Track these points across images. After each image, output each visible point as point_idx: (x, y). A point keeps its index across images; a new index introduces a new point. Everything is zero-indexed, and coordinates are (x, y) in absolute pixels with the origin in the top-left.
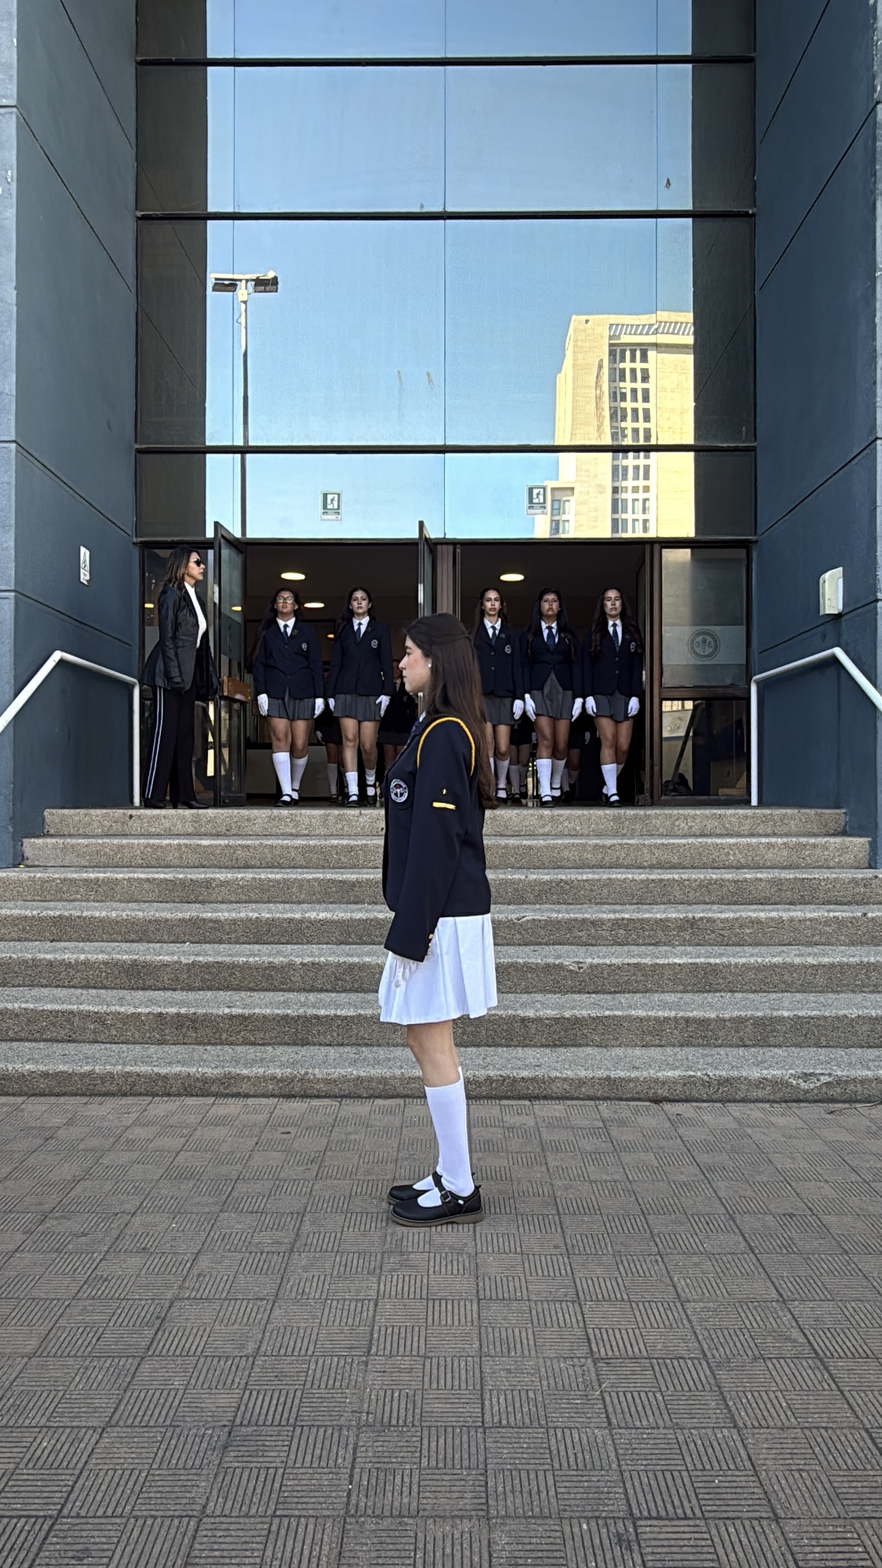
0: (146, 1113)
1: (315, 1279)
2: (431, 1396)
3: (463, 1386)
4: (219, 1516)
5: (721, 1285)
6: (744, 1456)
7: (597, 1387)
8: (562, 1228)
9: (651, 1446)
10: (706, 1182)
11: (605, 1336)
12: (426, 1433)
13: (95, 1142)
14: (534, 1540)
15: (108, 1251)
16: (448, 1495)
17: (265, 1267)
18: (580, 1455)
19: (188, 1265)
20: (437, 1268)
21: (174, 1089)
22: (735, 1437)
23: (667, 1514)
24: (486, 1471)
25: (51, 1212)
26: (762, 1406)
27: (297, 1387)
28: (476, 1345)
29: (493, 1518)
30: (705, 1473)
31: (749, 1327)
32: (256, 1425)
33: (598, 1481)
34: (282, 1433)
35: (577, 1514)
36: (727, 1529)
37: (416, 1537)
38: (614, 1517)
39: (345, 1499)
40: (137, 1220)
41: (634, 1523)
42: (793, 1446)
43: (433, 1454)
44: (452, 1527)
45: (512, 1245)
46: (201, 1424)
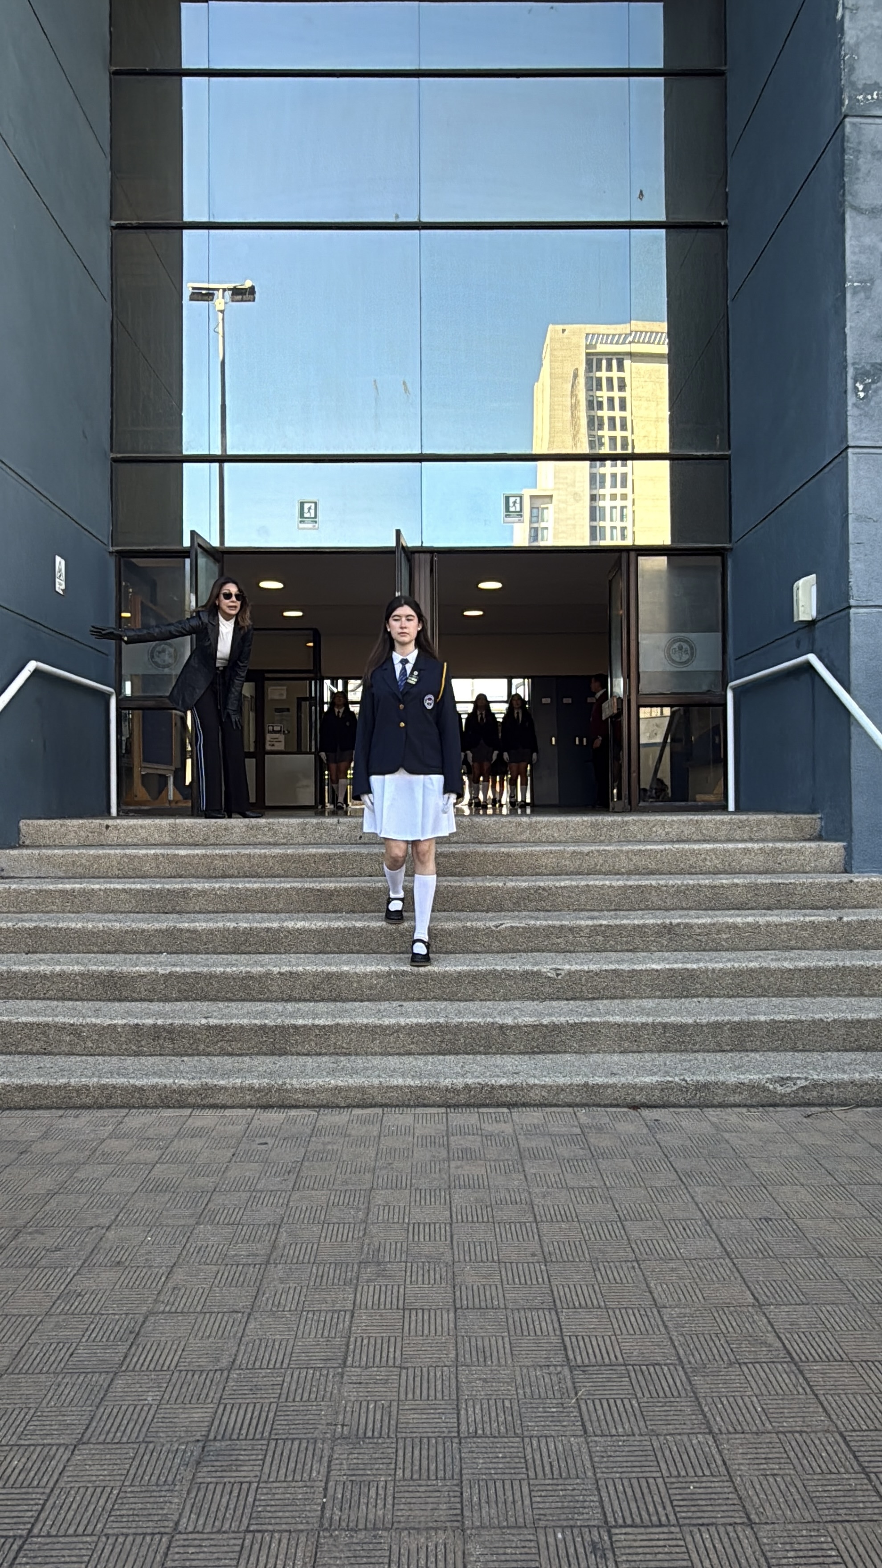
0: (121, 1126)
1: (292, 1291)
2: (407, 1407)
3: (439, 1395)
4: (191, 1533)
5: (697, 1291)
6: (720, 1462)
7: (572, 1395)
8: (539, 1236)
9: (627, 1454)
10: (683, 1187)
11: (581, 1343)
12: (401, 1444)
13: (70, 1155)
14: (509, 1551)
15: (81, 1267)
16: (423, 1507)
17: (241, 1279)
18: (555, 1463)
19: (163, 1279)
20: (414, 1278)
21: (150, 1101)
22: (710, 1443)
23: (642, 1521)
24: (462, 1482)
25: (25, 1227)
26: (737, 1411)
27: (272, 1400)
28: (452, 1355)
29: (468, 1528)
30: (680, 1479)
31: (725, 1331)
32: (230, 1439)
33: (574, 1490)
34: (256, 1447)
35: (553, 1524)
36: (701, 1536)
37: (390, 1549)
38: (588, 1526)
39: (319, 1513)
40: (111, 1235)
41: (609, 1532)
42: (767, 1450)
43: (408, 1465)
44: (427, 1539)
45: (489, 1253)
46: (175, 1439)
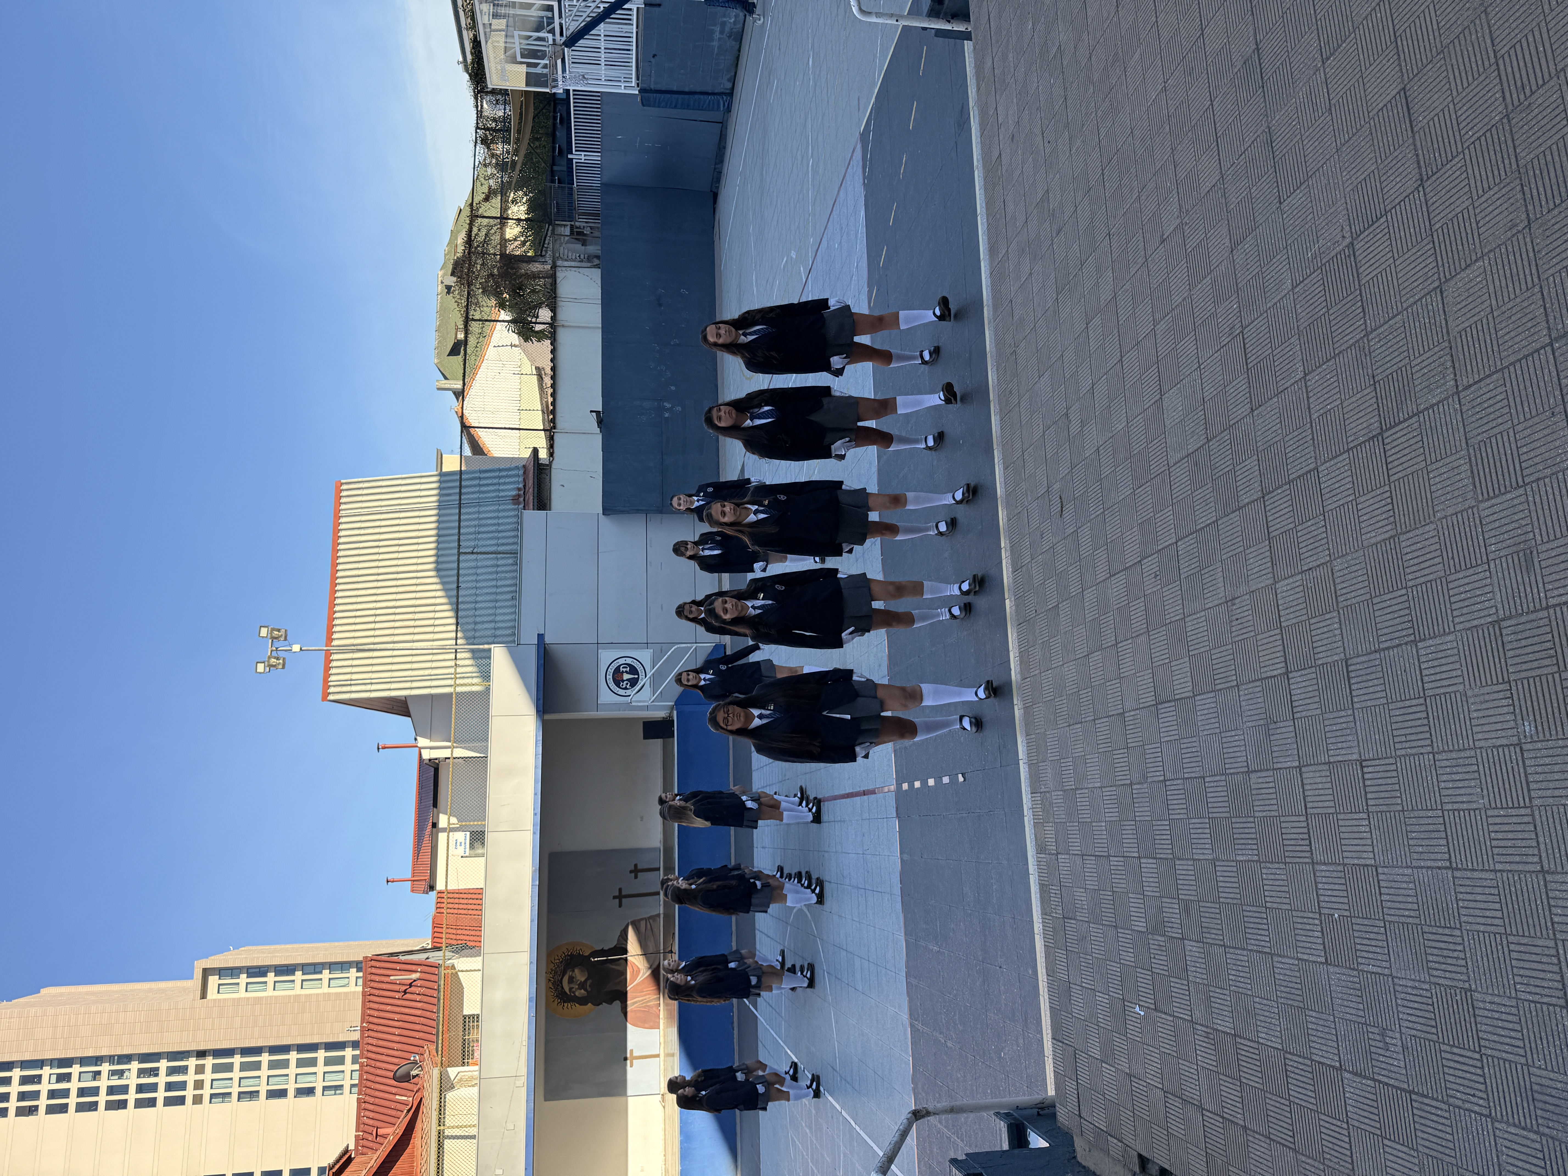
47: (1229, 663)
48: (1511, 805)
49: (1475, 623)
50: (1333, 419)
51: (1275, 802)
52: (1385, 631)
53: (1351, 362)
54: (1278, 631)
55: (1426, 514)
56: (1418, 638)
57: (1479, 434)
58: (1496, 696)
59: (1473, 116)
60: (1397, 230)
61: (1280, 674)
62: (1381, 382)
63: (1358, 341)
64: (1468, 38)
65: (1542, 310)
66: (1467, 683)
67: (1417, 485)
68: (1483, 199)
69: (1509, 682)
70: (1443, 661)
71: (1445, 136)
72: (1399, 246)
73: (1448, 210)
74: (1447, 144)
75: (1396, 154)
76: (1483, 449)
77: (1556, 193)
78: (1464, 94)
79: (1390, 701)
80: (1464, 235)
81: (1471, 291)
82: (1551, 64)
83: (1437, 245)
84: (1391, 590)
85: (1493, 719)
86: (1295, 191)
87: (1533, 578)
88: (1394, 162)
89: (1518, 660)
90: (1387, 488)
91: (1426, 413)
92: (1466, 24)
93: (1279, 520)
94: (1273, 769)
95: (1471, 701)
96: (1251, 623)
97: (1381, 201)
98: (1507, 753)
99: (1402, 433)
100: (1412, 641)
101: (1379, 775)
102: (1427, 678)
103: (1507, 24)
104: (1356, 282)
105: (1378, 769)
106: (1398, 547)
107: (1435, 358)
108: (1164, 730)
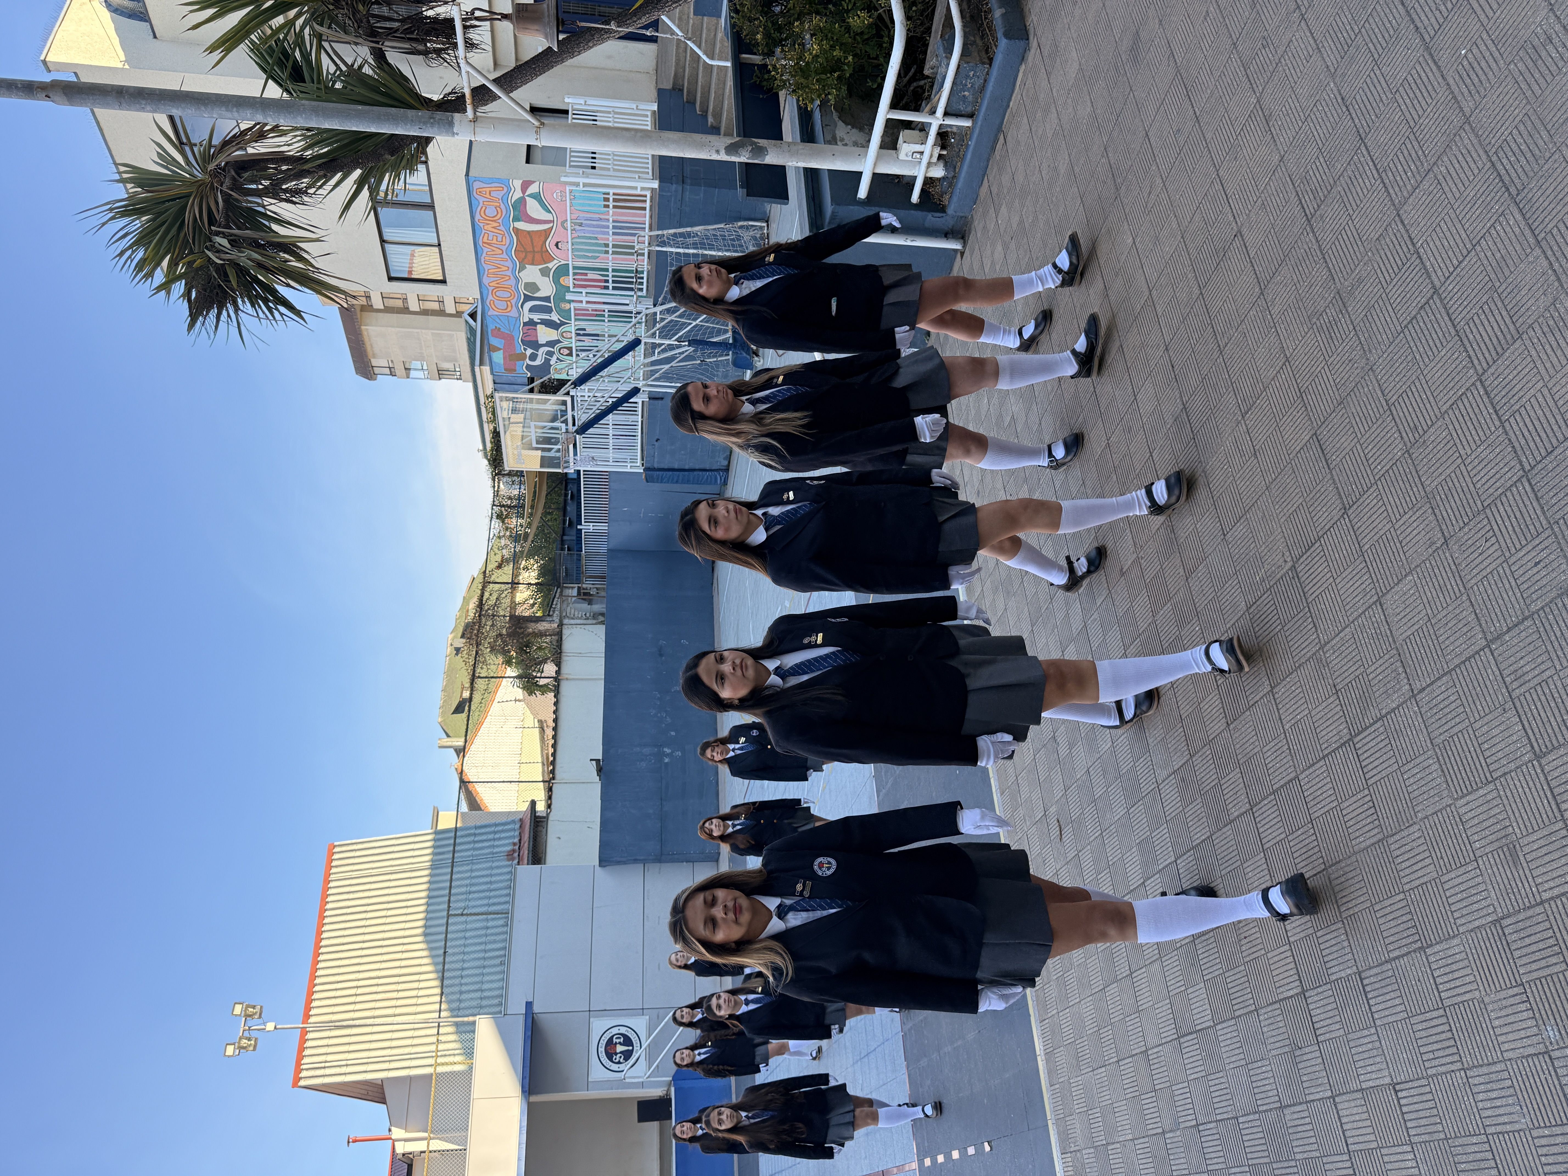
47: (1244, 986)
48: (1554, 1123)
49: (1477, 923)
50: (1305, 728)
51: (1313, 1140)
52: (1392, 939)
53: (1312, 674)
54: (1287, 947)
55: (1408, 815)
56: (1425, 945)
57: (1441, 734)
58: (1512, 1001)
59: (1378, 453)
60: (1331, 553)
61: (1297, 994)
62: (1343, 690)
63: (1314, 654)
64: (1362, 391)
65: (1473, 616)
66: (1481, 988)
67: (1394, 787)
68: (1401, 522)
69: (1523, 984)
70: (1454, 967)
71: (1358, 471)
72: (1336, 567)
73: (1373, 533)
74: (1361, 477)
75: (1318, 488)
76: (1448, 748)
77: (1463, 513)
78: (1367, 436)
79: (1410, 1015)
80: (1391, 554)
81: (1407, 603)
82: (1435, 408)
83: (1369, 563)
84: (1389, 895)
85: (1516, 1027)
86: (1235, 524)
87: (1521, 872)
88: (1318, 495)
89: (1525, 960)
90: (1366, 792)
91: (1389, 717)
92: (1357, 380)
93: (1270, 831)
94: (1307, 1102)
95: (1490, 1008)
96: (1259, 941)
97: (1313, 528)
98: (1537, 1063)
99: (1370, 738)
100: (1420, 948)
101: (1415, 1099)
102: (1441, 986)
103: (1391, 379)
104: (1304, 600)
105: (1413, 1092)
106: (1387, 850)
107: (1387, 665)
108: (1189, 1066)
